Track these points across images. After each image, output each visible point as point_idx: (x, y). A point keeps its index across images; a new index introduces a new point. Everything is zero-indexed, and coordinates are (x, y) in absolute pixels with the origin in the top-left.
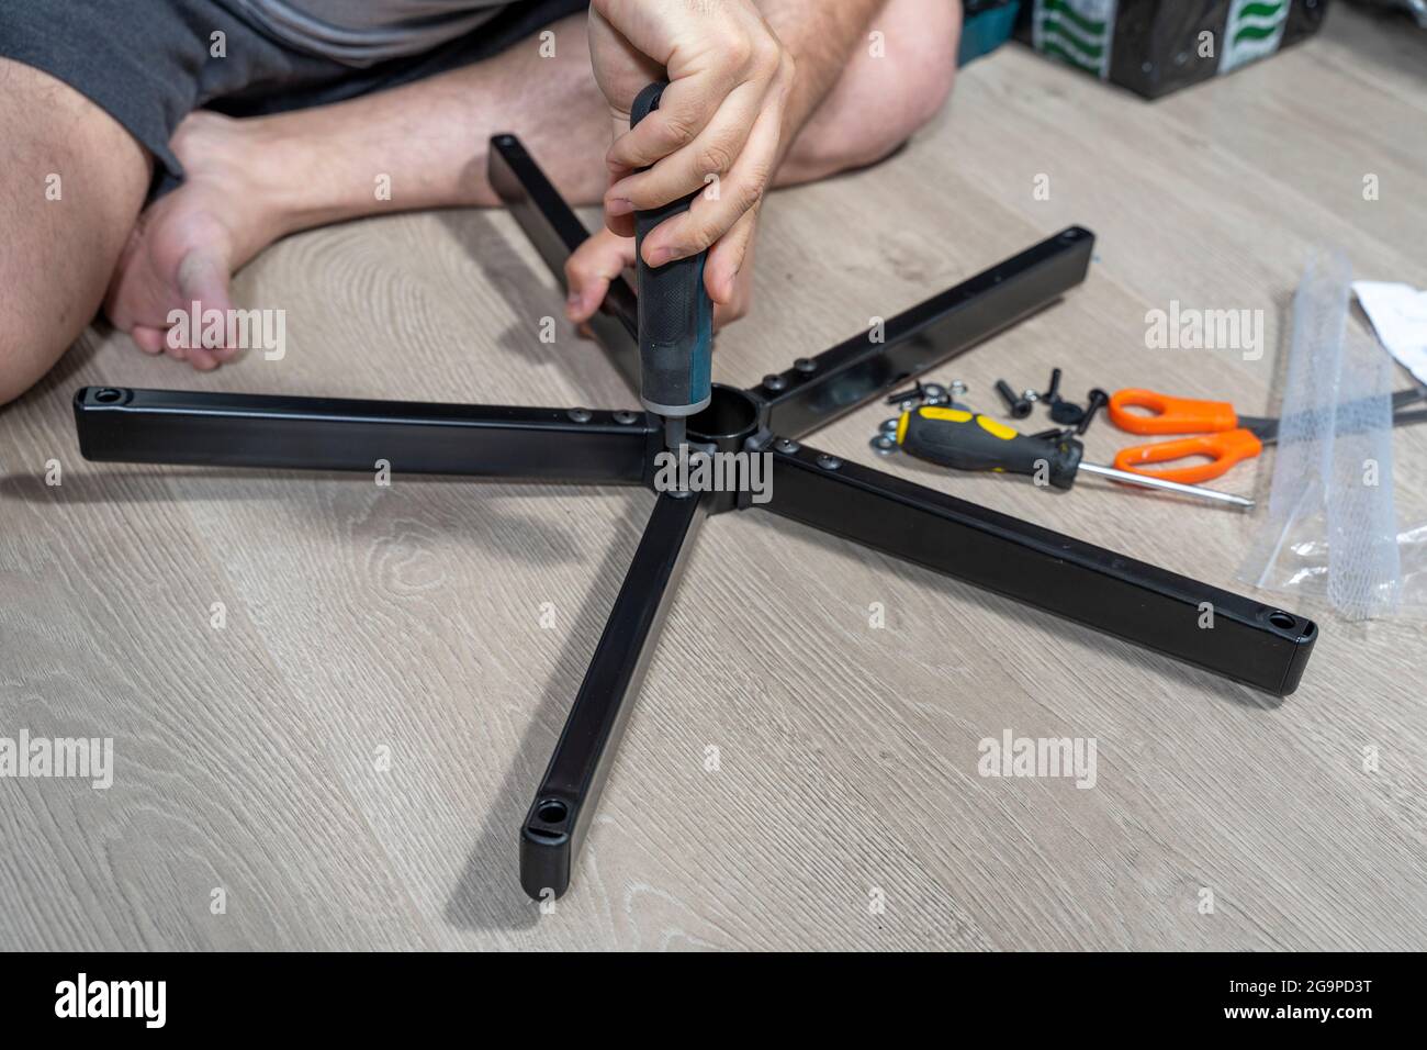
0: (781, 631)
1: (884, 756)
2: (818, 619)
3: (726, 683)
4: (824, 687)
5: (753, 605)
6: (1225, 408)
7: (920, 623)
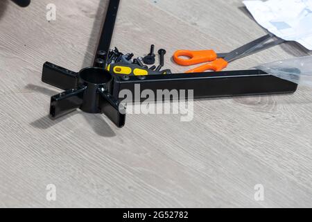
0: (83, 150)
1: (130, 188)
2: (94, 144)
3: (70, 171)
4: (103, 167)
5: (71, 143)
6: (212, 51)
7: (130, 141)
